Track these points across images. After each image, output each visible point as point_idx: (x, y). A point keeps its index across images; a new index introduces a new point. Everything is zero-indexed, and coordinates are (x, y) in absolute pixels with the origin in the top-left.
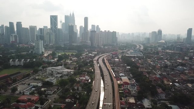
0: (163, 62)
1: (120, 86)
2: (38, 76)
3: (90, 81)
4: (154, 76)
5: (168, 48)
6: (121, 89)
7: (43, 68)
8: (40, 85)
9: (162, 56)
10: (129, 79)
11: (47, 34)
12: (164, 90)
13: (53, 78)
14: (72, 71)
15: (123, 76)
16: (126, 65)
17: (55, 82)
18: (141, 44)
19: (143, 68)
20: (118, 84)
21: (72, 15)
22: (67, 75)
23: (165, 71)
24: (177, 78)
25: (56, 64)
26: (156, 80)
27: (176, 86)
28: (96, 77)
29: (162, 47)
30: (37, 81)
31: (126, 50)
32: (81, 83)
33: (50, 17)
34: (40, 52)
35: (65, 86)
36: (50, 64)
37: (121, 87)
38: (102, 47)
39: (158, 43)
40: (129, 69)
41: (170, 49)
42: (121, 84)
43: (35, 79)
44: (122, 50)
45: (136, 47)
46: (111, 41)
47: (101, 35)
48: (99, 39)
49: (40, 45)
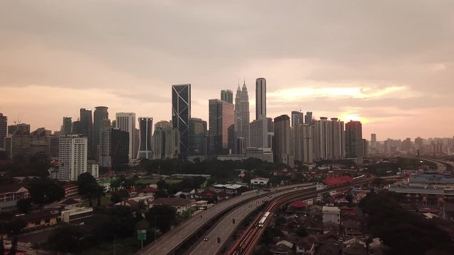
31: (393, 175)
33: (173, 90)
38: (311, 167)
46: (346, 149)
47: (307, 131)
48: (302, 142)
49: (73, 151)
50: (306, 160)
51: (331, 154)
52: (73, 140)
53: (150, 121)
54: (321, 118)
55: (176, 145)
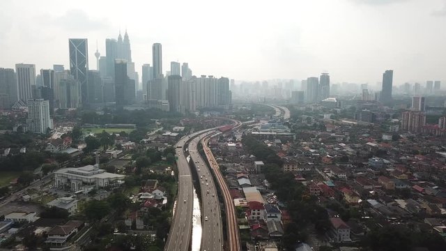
0: (337, 149)
1: (239, 211)
2: (30, 192)
3: (165, 202)
4: (319, 184)
5: (344, 115)
6: (242, 220)
7: (46, 170)
8: (32, 218)
9: (333, 135)
10: (262, 193)
11: (61, 84)
12: (345, 218)
13: (70, 198)
14: (120, 178)
15: (246, 185)
16: (252, 156)
17: (73, 209)
18: (286, 106)
19: (292, 163)
20: (236, 207)
21: (123, 39)
22: (107, 188)
23: (343, 169)
24: (371, 187)
25: (81, 161)
26: (325, 192)
27: (372, 207)
28: (180, 192)
29: (330, 112)
30: (26, 208)
31: (250, 119)
32: (142, 210)
33: (70, 42)
34: (43, 130)
35: (100, 219)
36: (65, 160)
37: (243, 216)
38: (197, 113)
39: (321, 103)
40: (261, 166)
41: (349, 118)
42: (244, 207)
43: (22, 202)
44: (242, 121)
45: (275, 112)
48: (189, 94)
51: (208, 103)
54: (202, 76)
55: (79, 95)
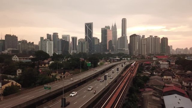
11: (79, 43)
21: (114, 26)
33: (85, 25)
46: (161, 50)
47: (144, 41)
48: (142, 46)
49: (48, 46)
50: (143, 54)
51: (154, 52)
52: (48, 42)
53: (76, 38)
54: (150, 36)
55: (87, 49)
